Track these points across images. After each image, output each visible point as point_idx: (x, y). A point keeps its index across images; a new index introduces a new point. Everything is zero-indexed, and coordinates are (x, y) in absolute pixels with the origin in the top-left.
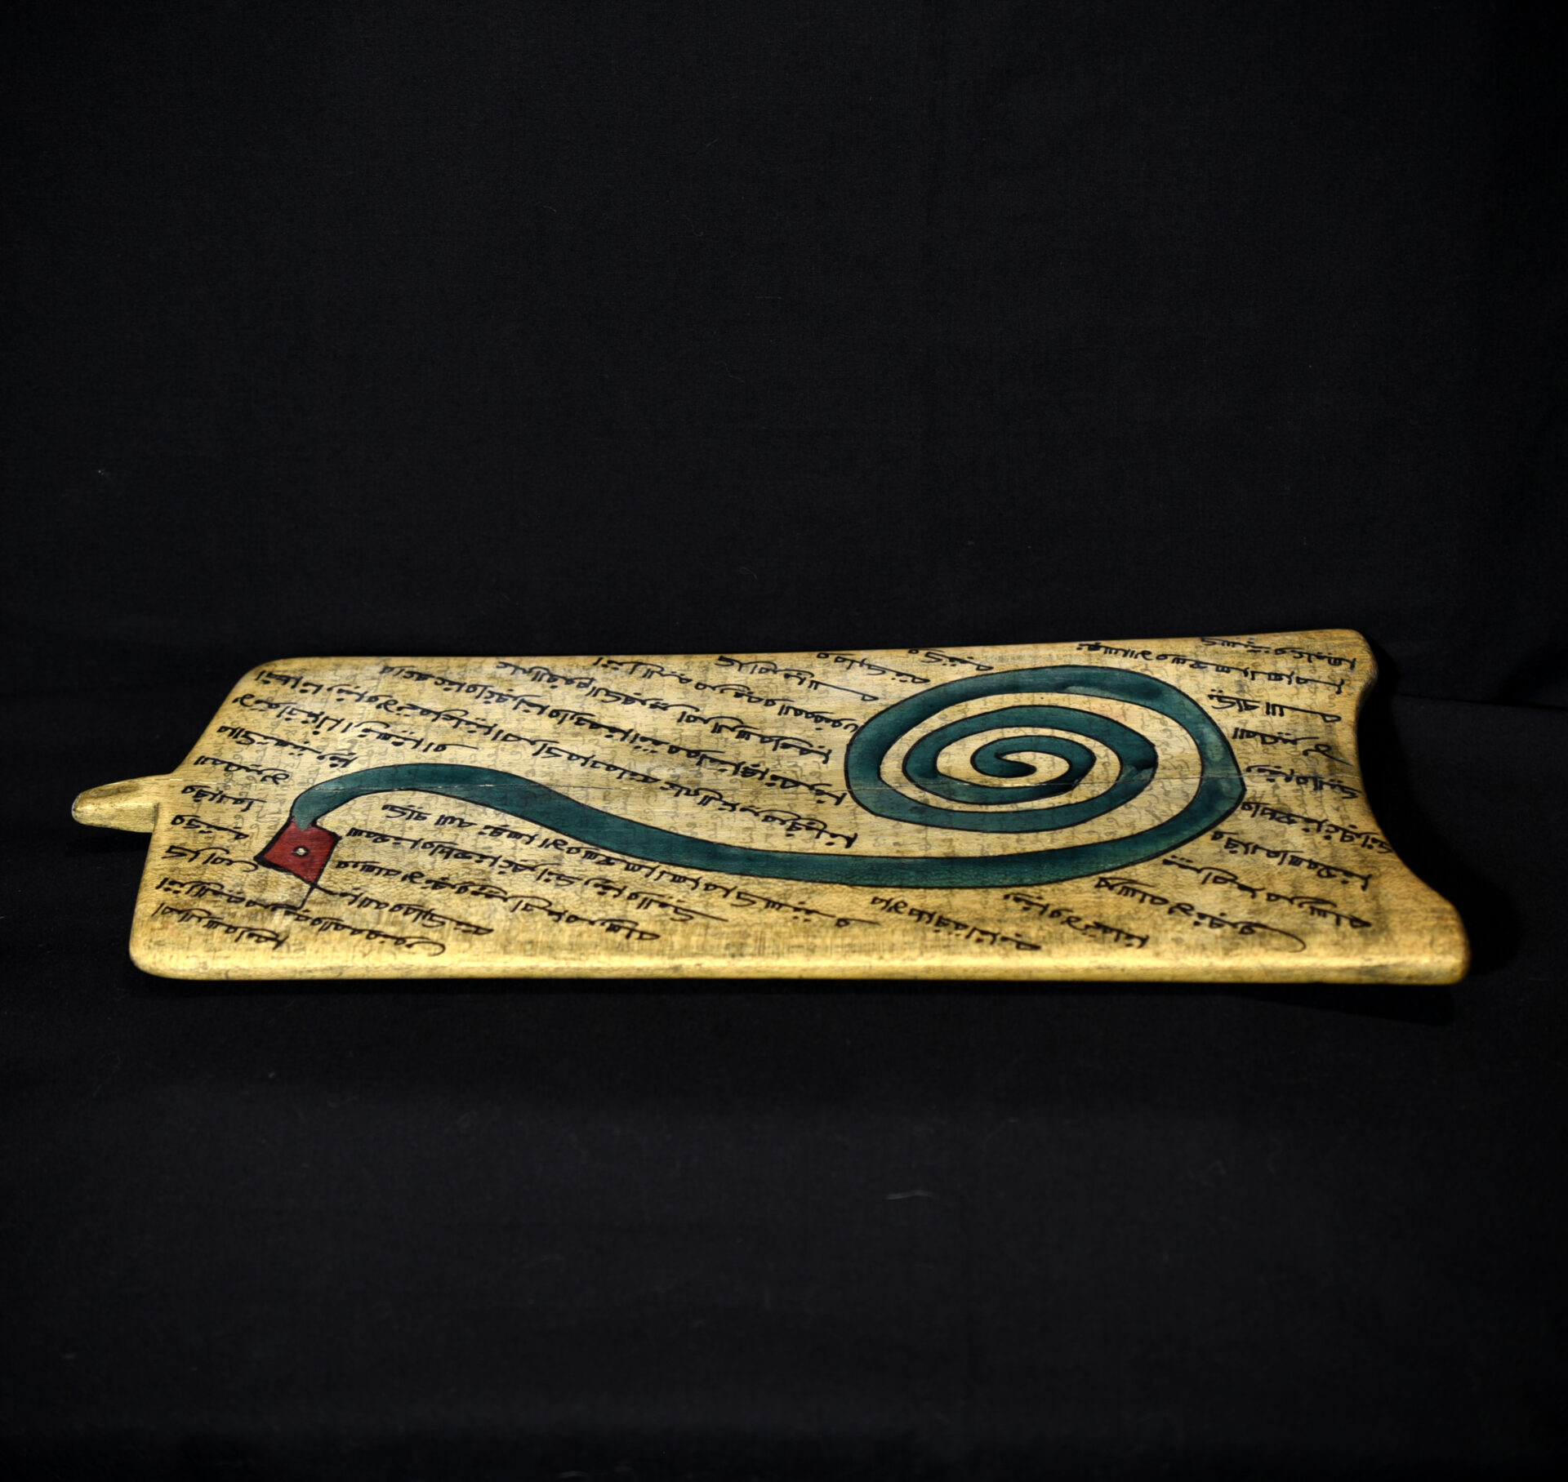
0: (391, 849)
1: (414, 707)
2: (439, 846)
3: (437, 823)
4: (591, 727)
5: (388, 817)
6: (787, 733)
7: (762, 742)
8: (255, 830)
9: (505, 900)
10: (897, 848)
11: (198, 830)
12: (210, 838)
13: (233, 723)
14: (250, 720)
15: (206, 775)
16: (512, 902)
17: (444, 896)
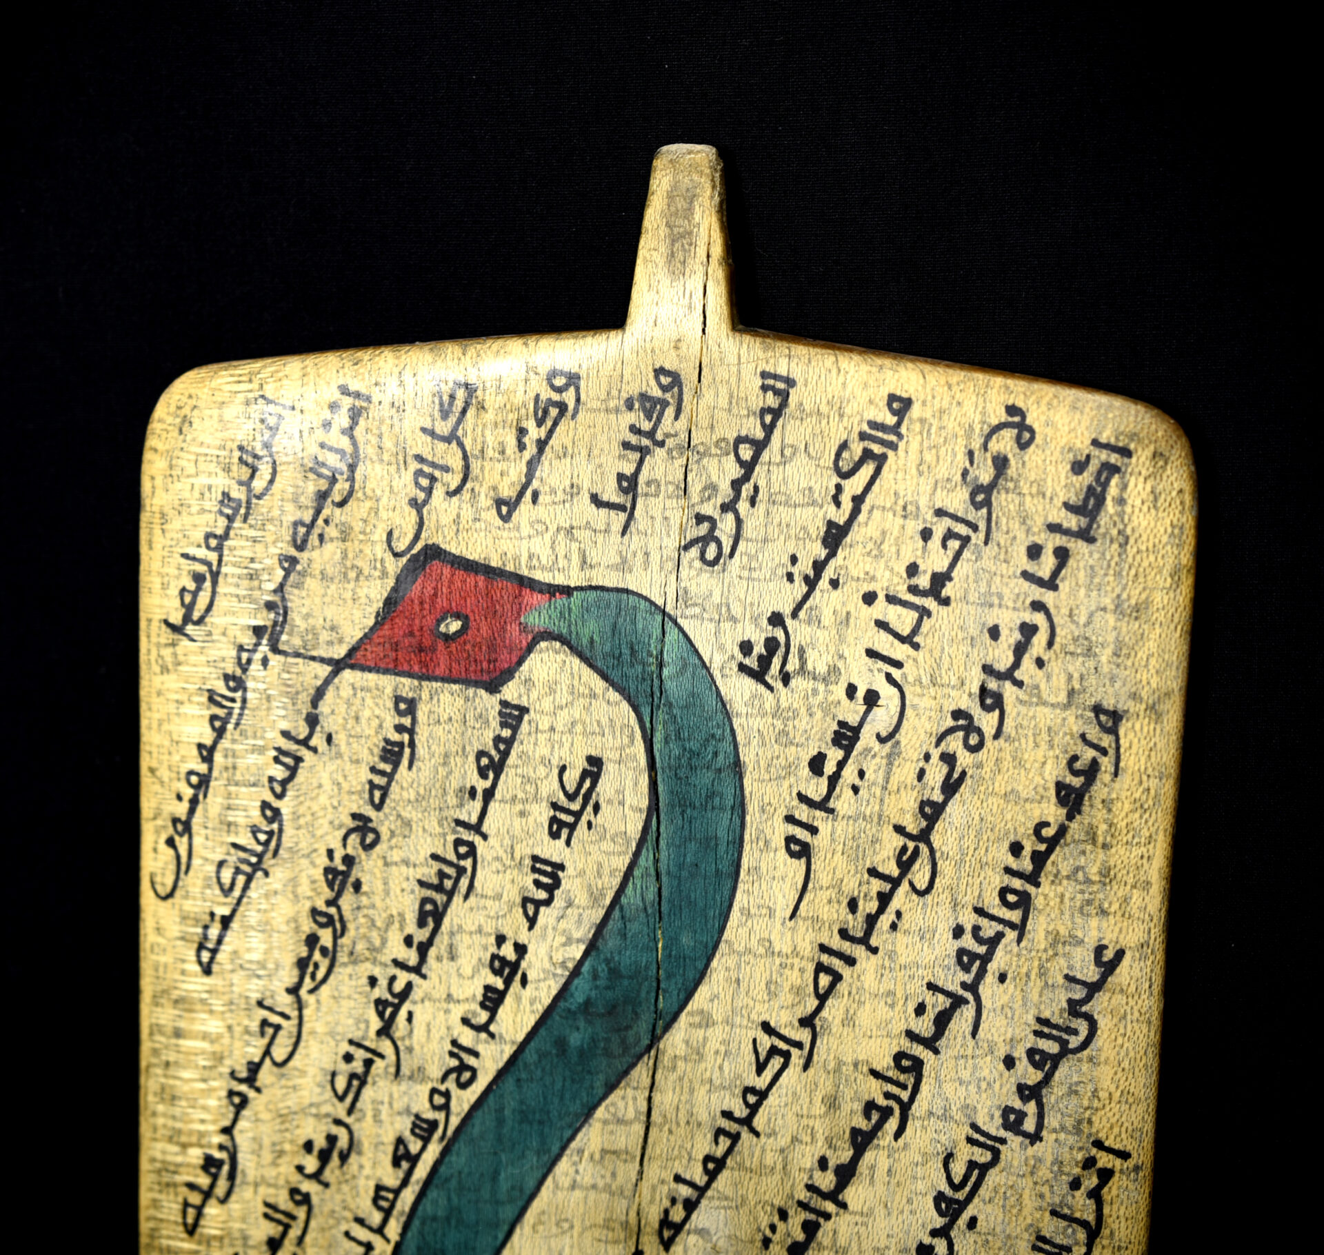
0: (455, 783)
1: (951, 787)
2: (461, 871)
3: (535, 858)
4: (855, 1132)
5: (563, 769)
8: (526, 530)
9: (294, 991)
11: (531, 425)
12: (503, 452)
13: (922, 421)
14: (929, 457)
15: (723, 402)
16: (284, 1002)
17: (305, 889)
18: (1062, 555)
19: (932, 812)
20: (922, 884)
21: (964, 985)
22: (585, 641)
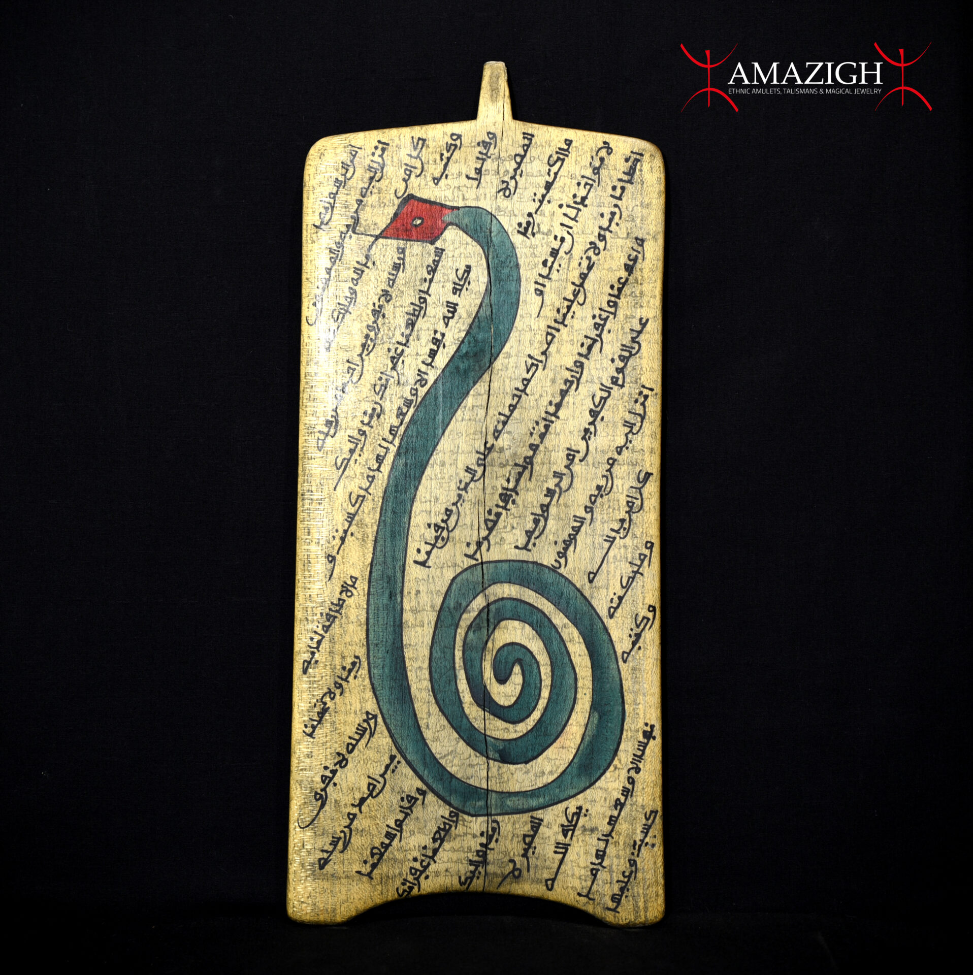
0: (419, 277)
1: (590, 268)
2: (421, 308)
3: (448, 302)
4: (562, 391)
5: (457, 270)
6: (551, 522)
7: (542, 506)
8: (443, 188)
9: (360, 355)
10: (413, 592)
11: (445, 152)
12: (435, 161)
13: (576, 147)
14: (579, 159)
15: (510, 143)
16: (357, 360)
17: (365, 317)
18: (623, 188)
19: (584, 277)
20: (581, 301)
21: (597, 335)
22: (464, 225)
